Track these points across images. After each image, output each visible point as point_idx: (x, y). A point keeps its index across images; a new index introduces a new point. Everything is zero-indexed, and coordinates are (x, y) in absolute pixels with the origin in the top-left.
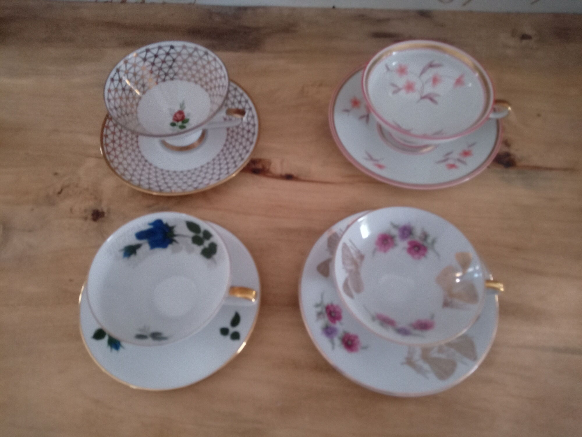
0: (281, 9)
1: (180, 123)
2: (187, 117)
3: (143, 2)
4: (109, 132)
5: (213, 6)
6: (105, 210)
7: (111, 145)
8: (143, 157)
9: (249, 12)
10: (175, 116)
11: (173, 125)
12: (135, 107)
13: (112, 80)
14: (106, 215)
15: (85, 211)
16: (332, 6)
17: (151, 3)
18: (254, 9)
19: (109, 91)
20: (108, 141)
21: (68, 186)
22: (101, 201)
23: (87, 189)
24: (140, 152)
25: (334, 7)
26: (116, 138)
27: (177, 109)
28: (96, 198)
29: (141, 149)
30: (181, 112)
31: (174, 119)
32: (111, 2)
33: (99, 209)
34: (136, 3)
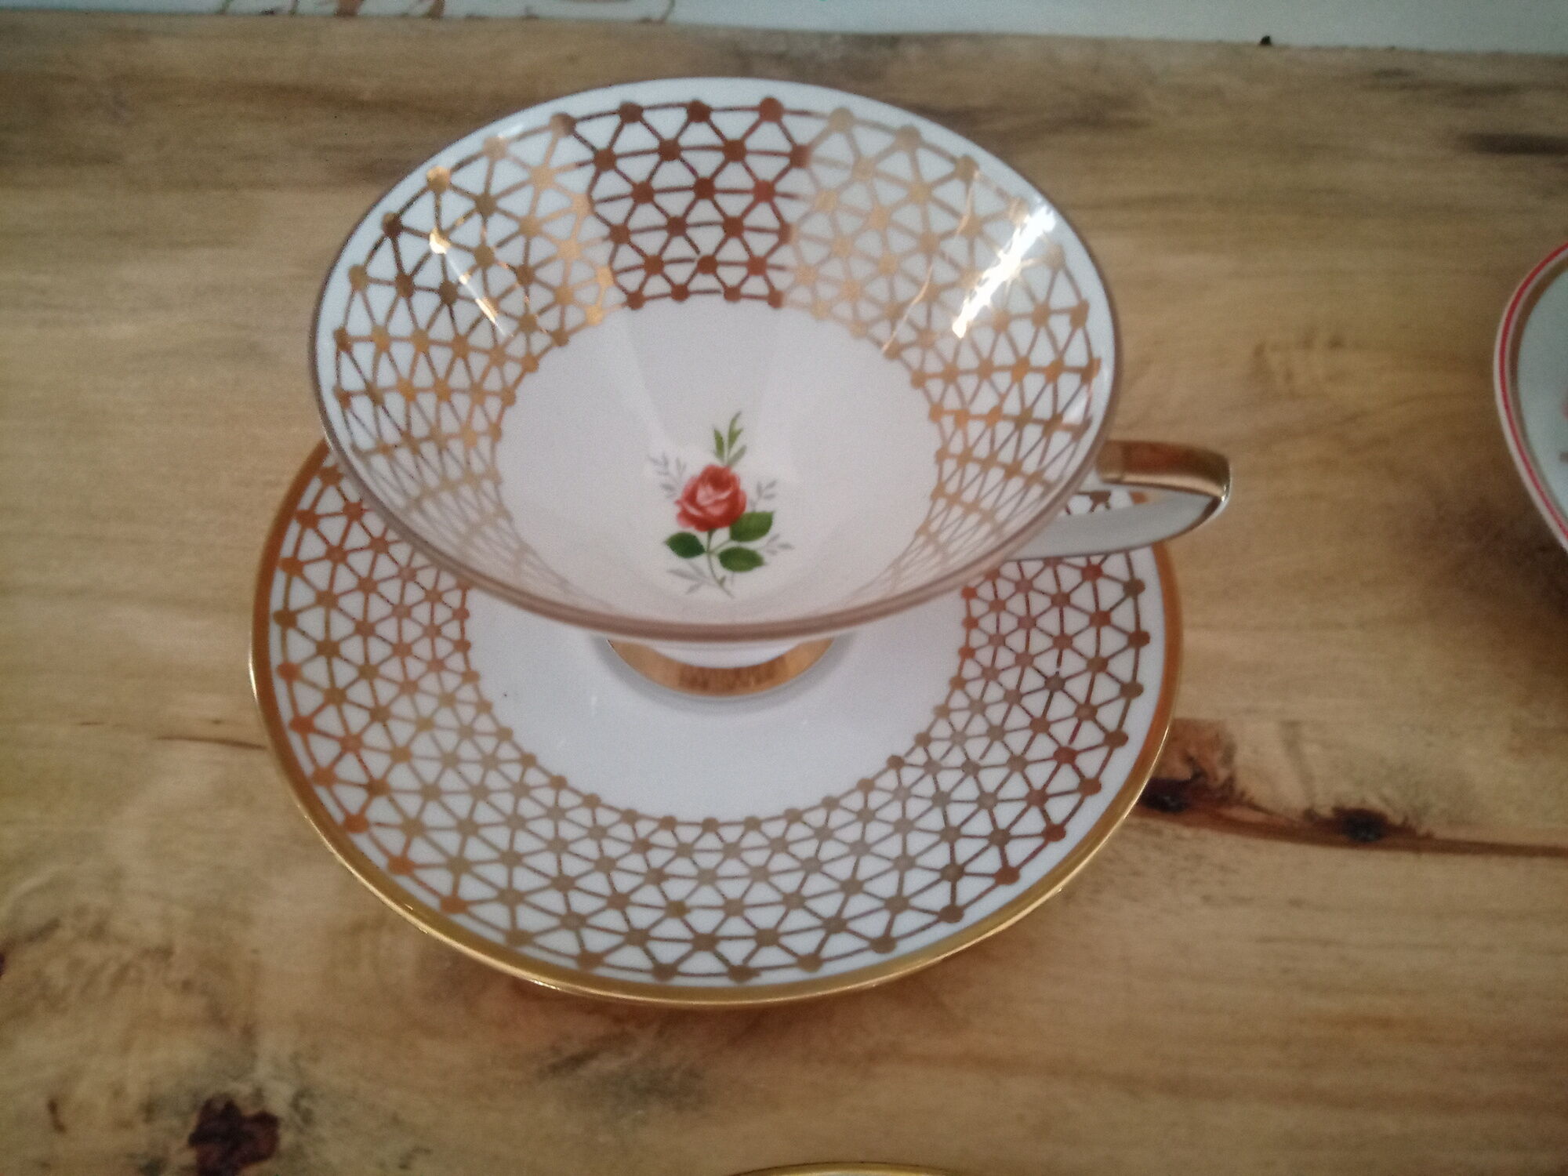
0: (1046, 45)
1: (721, 538)
2: (755, 504)
3: (436, 13)
4: (301, 595)
5: (748, 31)
6: (278, 1103)
7: (316, 671)
8: (504, 734)
9: (913, 51)
10: (691, 497)
11: (685, 546)
12: (484, 444)
13: (360, 278)
14: (287, 1138)
15: (150, 1109)
16: (1258, 39)
17: (471, 18)
18: (932, 41)
19: (343, 341)
20: (299, 649)
21: (46, 931)
22: (249, 1033)
23: (164, 953)
24: (484, 707)
25: (1266, 41)
26: (341, 627)
27: (699, 458)
28: (217, 1018)
29: (490, 688)
30: (718, 478)
31: (685, 516)
32: (293, 13)
33: (241, 1090)
34: (404, 16)
